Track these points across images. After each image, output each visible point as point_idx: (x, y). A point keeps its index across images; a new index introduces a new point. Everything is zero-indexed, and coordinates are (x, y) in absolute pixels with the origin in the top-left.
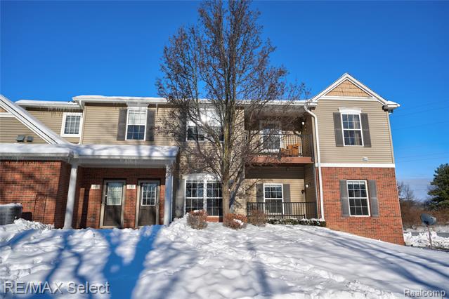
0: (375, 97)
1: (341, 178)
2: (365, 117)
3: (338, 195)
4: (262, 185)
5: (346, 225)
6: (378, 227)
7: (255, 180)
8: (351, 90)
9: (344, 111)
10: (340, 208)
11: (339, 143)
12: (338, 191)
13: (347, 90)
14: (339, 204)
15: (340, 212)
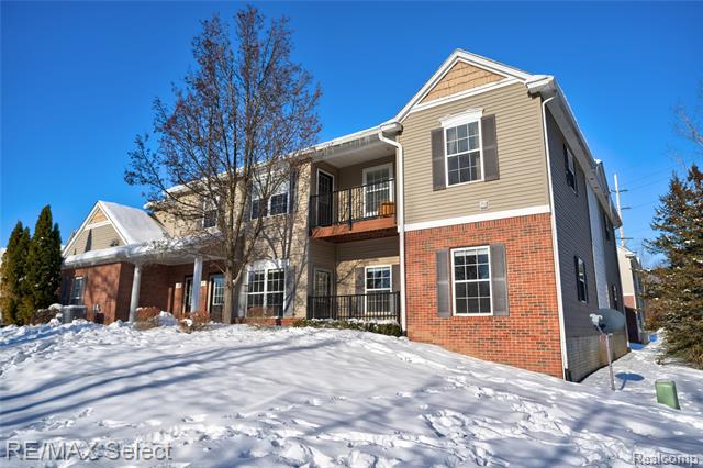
0: (513, 76)
1: (440, 246)
2: (489, 123)
3: (434, 278)
4: (363, 268)
5: (443, 331)
6: (506, 338)
7: (355, 262)
8: (466, 79)
9: (449, 123)
10: (435, 300)
11: (438, 184)
12: (434, 271)
13: (457, 81)
14: (434, 293)
15: (435, 309)
